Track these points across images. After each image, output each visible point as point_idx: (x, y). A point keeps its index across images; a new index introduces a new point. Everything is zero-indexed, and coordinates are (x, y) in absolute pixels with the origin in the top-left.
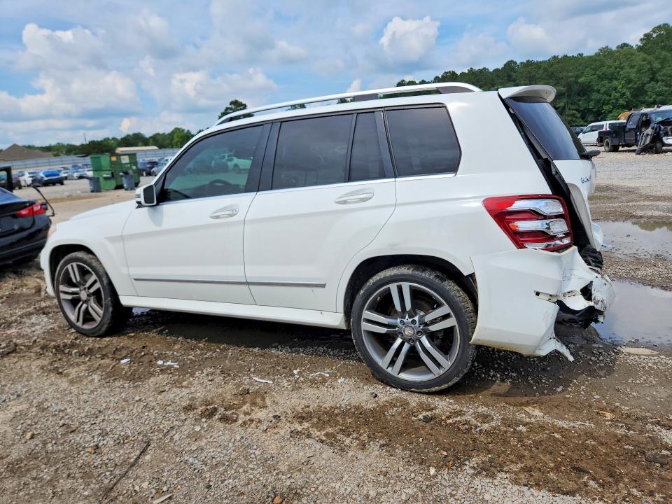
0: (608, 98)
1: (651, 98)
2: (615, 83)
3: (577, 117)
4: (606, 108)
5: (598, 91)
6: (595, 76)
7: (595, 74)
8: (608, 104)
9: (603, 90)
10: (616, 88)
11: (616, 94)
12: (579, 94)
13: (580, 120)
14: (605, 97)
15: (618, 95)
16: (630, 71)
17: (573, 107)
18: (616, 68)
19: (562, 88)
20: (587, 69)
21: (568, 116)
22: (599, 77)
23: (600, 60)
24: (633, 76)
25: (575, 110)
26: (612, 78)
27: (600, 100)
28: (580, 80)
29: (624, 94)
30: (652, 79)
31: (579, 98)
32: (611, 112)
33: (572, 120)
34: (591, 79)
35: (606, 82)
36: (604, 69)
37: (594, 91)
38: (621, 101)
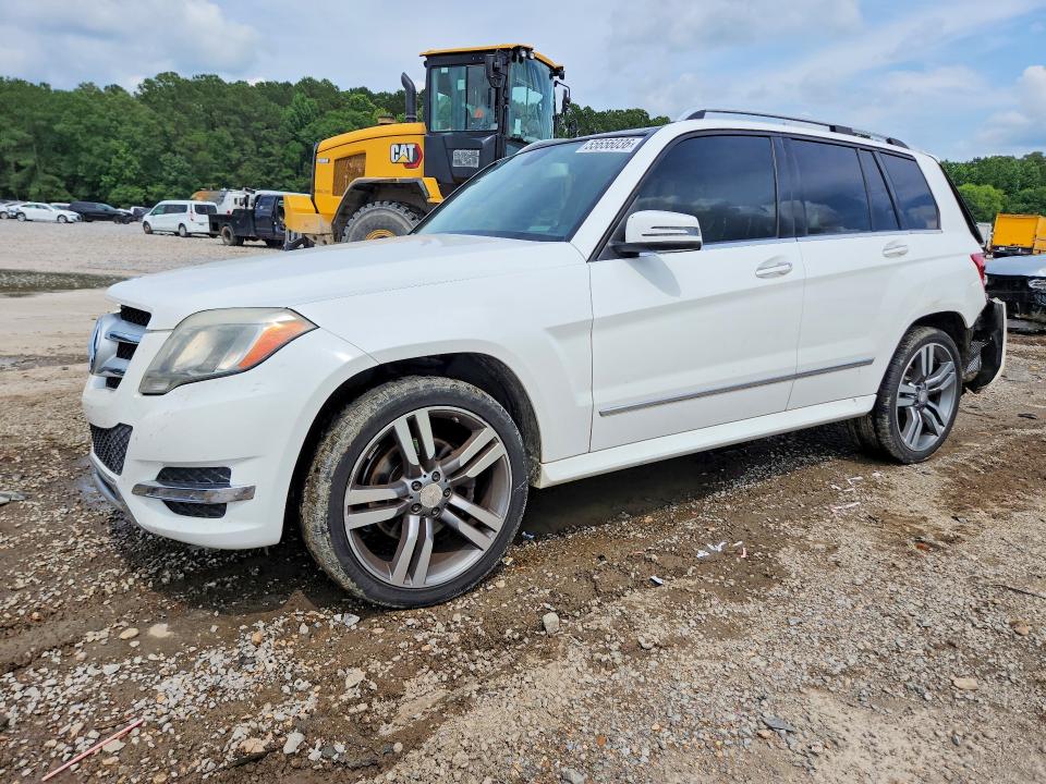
0: (107, 164)
1: (170, 174)
2: (113, 142)
3: (58, 187)
4: (105, 179)
5: (89, 151)
6: (81, 126)
7: (79, 123)
8: (108, 174)
9: (96, 150)
10: (116, 152)
11: (118, 161)
12: (55, 149)
13: (66, 192)
14: (101, 162)
15: (121, 163)
16: (134, 129)
17: (49, 169)
18: (112, 120)
19: (26, 135)
20: (66, 112)
21: (45, 182)
22: (89, 130)
23: (85, 102)
24: (138, 138)
25: (52, 174)
26: (108, 134)
27: (94, 165)
28: (58, 127)
29: (129, 163)
30: (167, 149)
31: (59, 156)
32: (114, 186)
33: (52, 191)
34: (76, 130)
35: (99, 139)
36: (94, 118)
37: (83, 150)
38: (127, 173)
